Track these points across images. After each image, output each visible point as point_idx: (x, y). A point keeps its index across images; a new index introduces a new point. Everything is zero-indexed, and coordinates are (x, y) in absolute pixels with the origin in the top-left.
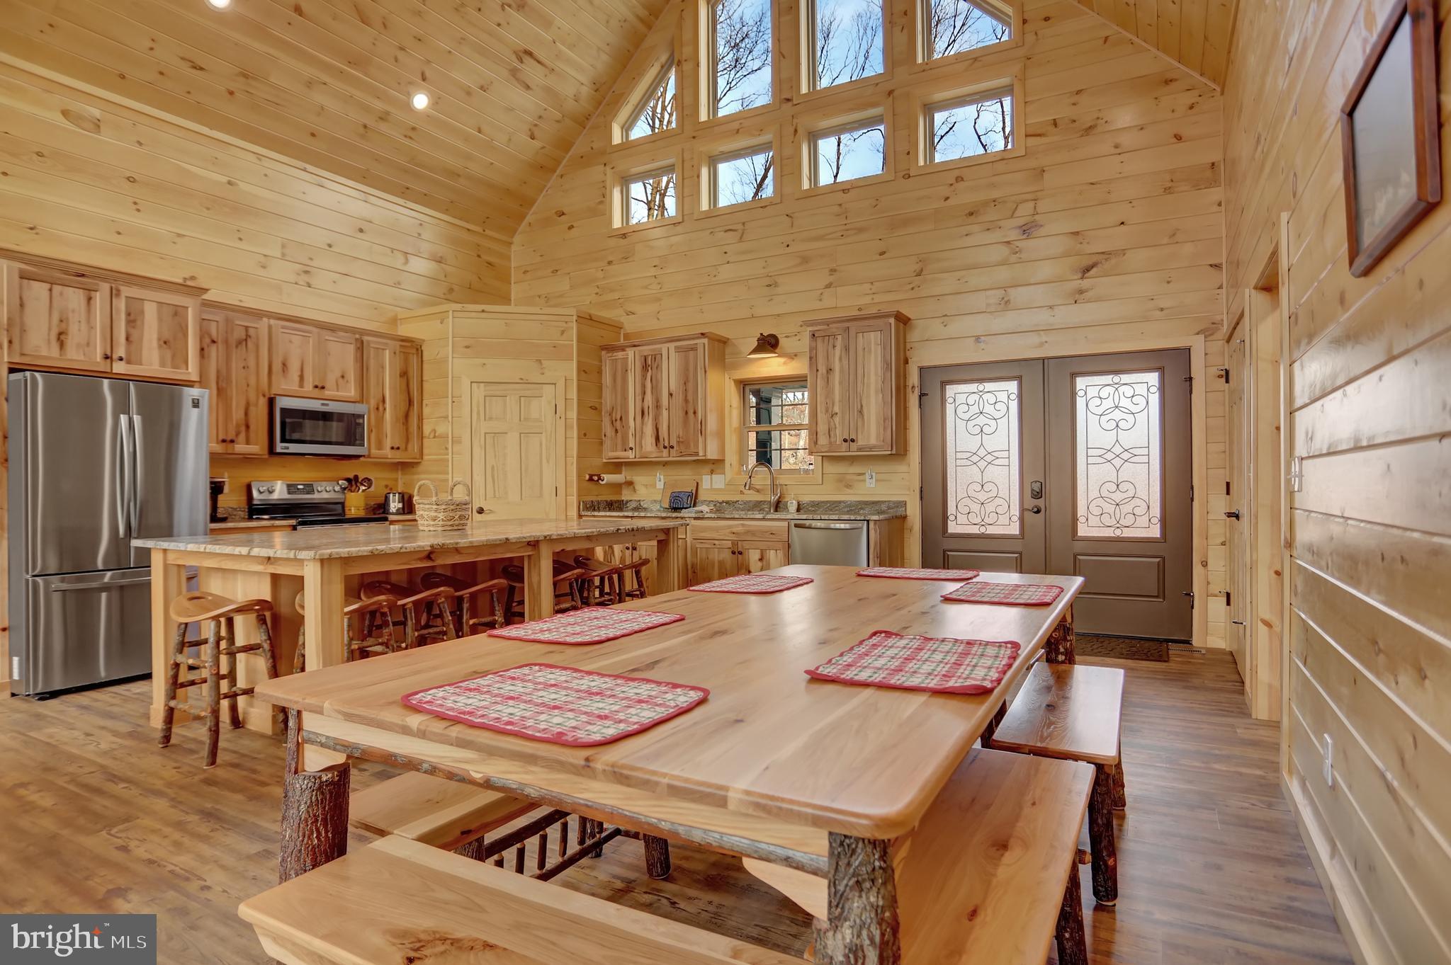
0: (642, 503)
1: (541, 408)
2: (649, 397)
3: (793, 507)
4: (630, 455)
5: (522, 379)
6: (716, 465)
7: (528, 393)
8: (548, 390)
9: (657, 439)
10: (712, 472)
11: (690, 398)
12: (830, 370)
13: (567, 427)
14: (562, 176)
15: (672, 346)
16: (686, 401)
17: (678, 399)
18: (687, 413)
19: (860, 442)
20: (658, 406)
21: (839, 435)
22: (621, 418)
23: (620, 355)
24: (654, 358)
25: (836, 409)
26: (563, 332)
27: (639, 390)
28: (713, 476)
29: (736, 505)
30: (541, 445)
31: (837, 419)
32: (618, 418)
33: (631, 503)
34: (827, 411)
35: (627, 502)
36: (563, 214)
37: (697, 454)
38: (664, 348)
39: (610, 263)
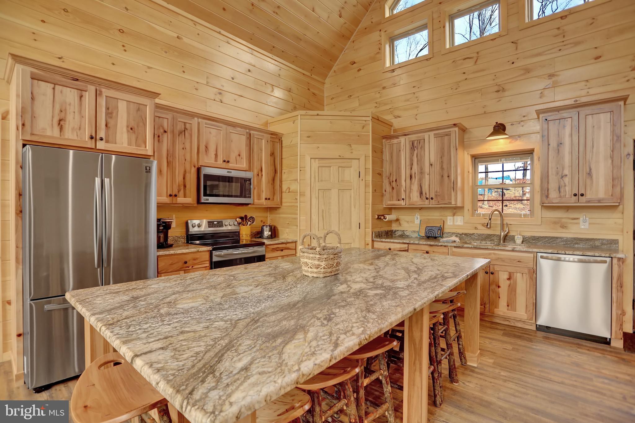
0: (405, 233)
1: (350, 174)
2: (415, 166)
3: (519, 240)
4: (402, 203)
5: (340, 156)
6: (456, 210)
7: (343, 165)
8: (355, 162)
9: (421, 193)
10: (454, 215)
11: (445, 166)
12: (560, 144)
13: (366, 186)
14: (353, 42)
15: (432, 134)
16: (442, 168)
17: (437, 167)
18: (442, 176)
19: (589, 196)
20: (422, 172)
21: (568, 190)
22: (396, 180)
23: (395, 141)
24: (419, 141)
25: (566, 172)
26: (363, 127)
27: (408, 163)
28: (455, 217)
29: (473, 236)
30: (351, 197)
31: (567, 180)
32: (394, 180)
33: (398, 232)
34: (557, 174)
35: (395, 231)
36: (355, 63)
37: (450, 203)
38: (426, 135)
39: (384, 88)
